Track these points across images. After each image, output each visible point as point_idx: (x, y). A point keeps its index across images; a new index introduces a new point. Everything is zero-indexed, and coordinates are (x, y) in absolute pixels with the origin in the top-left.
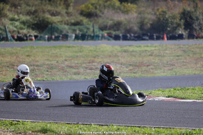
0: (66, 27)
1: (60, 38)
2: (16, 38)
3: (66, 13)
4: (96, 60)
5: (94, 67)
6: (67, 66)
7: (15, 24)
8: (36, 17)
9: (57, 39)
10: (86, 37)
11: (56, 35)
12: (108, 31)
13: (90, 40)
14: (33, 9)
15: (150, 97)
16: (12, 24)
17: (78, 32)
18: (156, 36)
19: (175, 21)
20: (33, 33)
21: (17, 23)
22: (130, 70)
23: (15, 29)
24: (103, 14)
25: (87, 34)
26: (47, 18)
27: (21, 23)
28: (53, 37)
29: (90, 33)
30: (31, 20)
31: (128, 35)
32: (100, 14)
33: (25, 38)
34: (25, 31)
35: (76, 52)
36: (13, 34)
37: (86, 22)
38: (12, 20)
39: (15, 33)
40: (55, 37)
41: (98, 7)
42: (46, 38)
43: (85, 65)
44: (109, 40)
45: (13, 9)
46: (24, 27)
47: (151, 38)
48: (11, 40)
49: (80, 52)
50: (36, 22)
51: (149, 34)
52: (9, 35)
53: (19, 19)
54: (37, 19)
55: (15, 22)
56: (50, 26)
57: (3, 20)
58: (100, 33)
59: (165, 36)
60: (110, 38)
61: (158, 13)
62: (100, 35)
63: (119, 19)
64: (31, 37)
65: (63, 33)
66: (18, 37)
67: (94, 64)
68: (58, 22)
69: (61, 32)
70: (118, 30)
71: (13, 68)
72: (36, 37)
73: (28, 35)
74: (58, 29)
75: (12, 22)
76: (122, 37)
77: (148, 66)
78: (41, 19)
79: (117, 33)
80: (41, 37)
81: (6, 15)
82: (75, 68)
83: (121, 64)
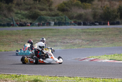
0: (49, 17)
1: (45, 24)
4: (67, 37)
5: (65, 42)
6: (50, 41)
7: (18, 16)
8: (31, 11)
9: (43, 25)
10: (61, 24)
11: (43, 22)
12: (74, 20)
13: (63, 25)
14: (29, 7)
15: (100, 60)
16: (17, 16)
17: (56, 20)
18: (103, 23)
19: (115, 14)
20: (30, 21)
21: (20, 15)
22: (88, 43)
23: (18, 19)
24: (71, 9)
25: (62, 22)
26: (38, 12)
27: (22, 15)
28: (41, 23)
29: (63, 21)
30: (28, 14)
31: (86, 22)
32: (70, 10)
33: (24, 24)
34: (24, 20)
35: (55, 33)
36: (17, 22)
37: (61, 15)
38: (17, 13)
40: (42, 24)
41: (68, 5)
42: (37, 25)
43: (60, 41)
44: (74, 25)
45: (17, 7)
46: (24, 18)
47: (100, 24)
48: (16, 26)
49: (58, 32)
50: (31, 15)
51: (99, 21)
52: (15, 23)
53: (21, 13)
54: (32, 13)
55: (18, 15)
56: (39, 17)
57: (11, 14)
58: (69, 21)
59: (108, 23)
60: (75, 24)
61: (104, 9)
62: (70, 22)
63: (81, 12)
64: (27, 24)
66: (20, 24)
67: (66, 40)
68: (44, 14)
69: (46, 20)
70: (80, 19)
71: (17, 43)
72: (31, 24)
73: (26, 23)
74: (44, 18)
75: (16, 15)
76: (82, 24)
77: (98, 41)
78: (34, 12)
79: (79, 21)
80: (34, 24)
81: (13, 11)
82: (54, 43)
83: (82, 40)
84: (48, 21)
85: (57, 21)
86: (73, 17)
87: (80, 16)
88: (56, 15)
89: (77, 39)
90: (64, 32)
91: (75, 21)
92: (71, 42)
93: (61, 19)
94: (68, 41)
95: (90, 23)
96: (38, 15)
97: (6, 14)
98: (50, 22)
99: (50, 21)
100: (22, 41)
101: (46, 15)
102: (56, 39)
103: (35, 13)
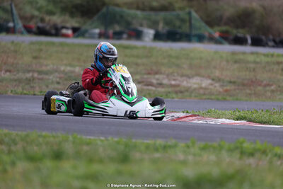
0: (139, 13)
1: (125, 36)
2: (34, 29)
5: (154, 81)
9: (117, 36)
10: (178, 36)
11: (118, 28)
12: (224, 28)
17: (161, 25)
20: (74, 23)
22: (226, 91)
23: (36, 13)
25: (180, 31)
28: (111, 32)
31: (263, 38)
33: (53, 32)
34: (57, 19)
35: (138, 57)
39: (34, 20)
40: (114, 33)
42: (97, 36)
46: (54, 10)
49: (147, 57)
56: (104, 10)
58: (206, 30)
60: (223, 41)
62: (207, 34)
64: (64, 31)
65: (132, 27)
66: (38, 28)
67: (157, 76)
68: (126, 4)
69: (128, 24)
70: (243, 27)
72: (75, 30)
73: (60, 26)
74: (122, 17)
76: (249, 41)
77: (266, 86)
79: (240, 33)
80: (86, 31)
83: (213, 80)
84: (136, 25)
85: (163, 28)
86: (221, 18)
87: (244, 18)
88: (164, 8)
89: (198, 75)
90: (170, 56)
91: (227, 32)
92: (173, 82)
94: (165, 82)
95: (274, 41)
96: (104, 4)
98: (140, 29)
99: (141, 25)
100: (7, 71)
101: (130, 6)
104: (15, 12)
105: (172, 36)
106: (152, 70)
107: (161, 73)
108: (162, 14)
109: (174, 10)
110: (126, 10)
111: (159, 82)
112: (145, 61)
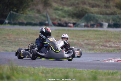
0: (101, 16)
1: (95, 26)
2: (57, 24)
3: (105, 6)
4: (112, 40)
5: (108, 45)
6: (86, 44)
7: (58, 13)
8: (76, 7)
9: (92, 26)
11: (92, 23)
14: (77, 2)
16: (55, 13)
20: (73, 21)
21: (60, 12)
23: (57, 17)
26: (86, 9)
28: (89, 24)
30: (72, 10)
33: (65, 25)
34: (66, 19)
35: (101, 35)
37: (119, 13)
38: (57, 9)
39: (57, 20)
42: (83, 26)
43: (101, 43)
46: (65, 16)
50: (75, 12)
53: (62, 9)
54: (77, 9)
55: (57, 11)
56: (86, 15)
57: (48, 10)
64: (69, 25)
65: (98, 22)
67: (109, 43)
68: (95, 12)
69: (97, 21)
72: (74, 24)
74: (94, 18)
75: (55, 11)
78: (81, 9)
80: (79, 24)
81: (50, 5)
82: (92, 46)
84: (100, 21)
85: (112, 22)
88: (112, 14)
90: (115, 34)
92: (116, 46)
93: (118, 20)
94: (113, 45)
96: (86, 12)
97: (41, 9)
98: (102, 23)
99: (102, 21)
101: (97, 13)
102: (97, 41)
103: (82, 11)
104: (48, 17)
105: (116, 26)
106: (107, 40)
107: (111, 42)
108: (111, 16)
109: (116, 14)
110: (96, 15)
111: (110, 45)
112: (104, 36)
